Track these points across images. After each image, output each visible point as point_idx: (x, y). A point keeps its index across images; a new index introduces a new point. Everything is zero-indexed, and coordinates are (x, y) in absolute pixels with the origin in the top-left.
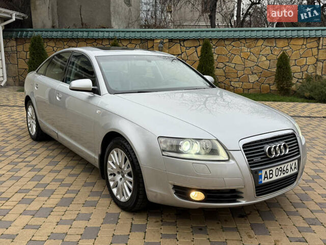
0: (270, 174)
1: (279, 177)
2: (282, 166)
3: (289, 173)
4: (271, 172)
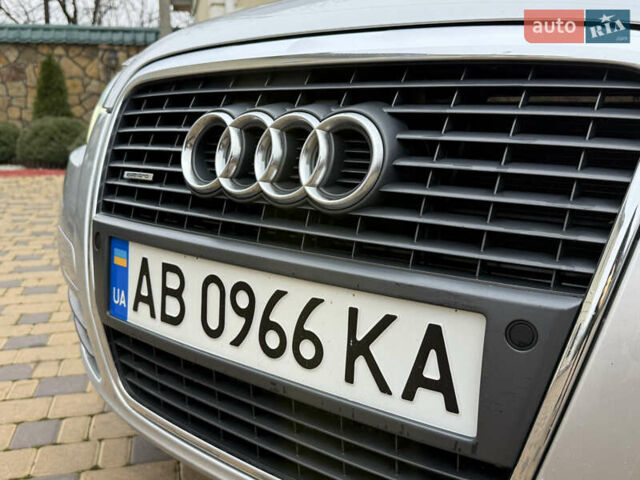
0: (166, 291)
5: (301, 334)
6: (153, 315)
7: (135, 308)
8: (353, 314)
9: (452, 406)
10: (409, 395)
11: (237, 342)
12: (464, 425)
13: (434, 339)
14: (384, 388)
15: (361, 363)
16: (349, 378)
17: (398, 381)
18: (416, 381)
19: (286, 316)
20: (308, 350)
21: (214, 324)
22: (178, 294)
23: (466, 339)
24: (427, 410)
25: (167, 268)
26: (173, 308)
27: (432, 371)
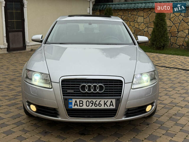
0: (80, 103)
1: (89, 107)
2: (94, 101)
3: (102, 107)
4: (81, 102)
5: (99, 104)
6: (78, 106)
7: (74, 106)
8: (104, 101)
9: (113, 106)
10: (110, 106)
11: (91, 106)
12: (114, 107)
13: (111, 102)
14: (108, 106)
15: (105, 105)
16: (104, 106)
17: (109, 106)
18: (110, 105)
19: (97, 103)
20: (100, 105)
21: (88, 105)
22: (82, 103)
23: (114, 101)
24: (111, 107)
25: (80, 101)
26: (81, 105)
27: (111, 104)
